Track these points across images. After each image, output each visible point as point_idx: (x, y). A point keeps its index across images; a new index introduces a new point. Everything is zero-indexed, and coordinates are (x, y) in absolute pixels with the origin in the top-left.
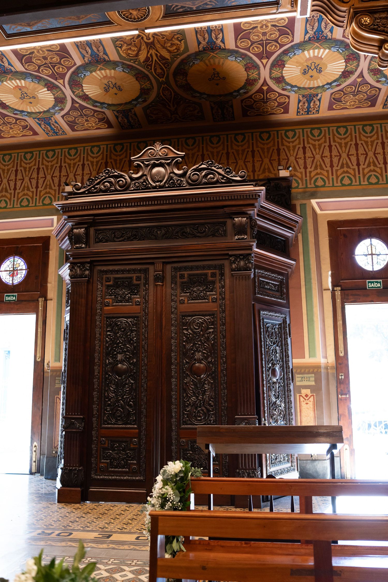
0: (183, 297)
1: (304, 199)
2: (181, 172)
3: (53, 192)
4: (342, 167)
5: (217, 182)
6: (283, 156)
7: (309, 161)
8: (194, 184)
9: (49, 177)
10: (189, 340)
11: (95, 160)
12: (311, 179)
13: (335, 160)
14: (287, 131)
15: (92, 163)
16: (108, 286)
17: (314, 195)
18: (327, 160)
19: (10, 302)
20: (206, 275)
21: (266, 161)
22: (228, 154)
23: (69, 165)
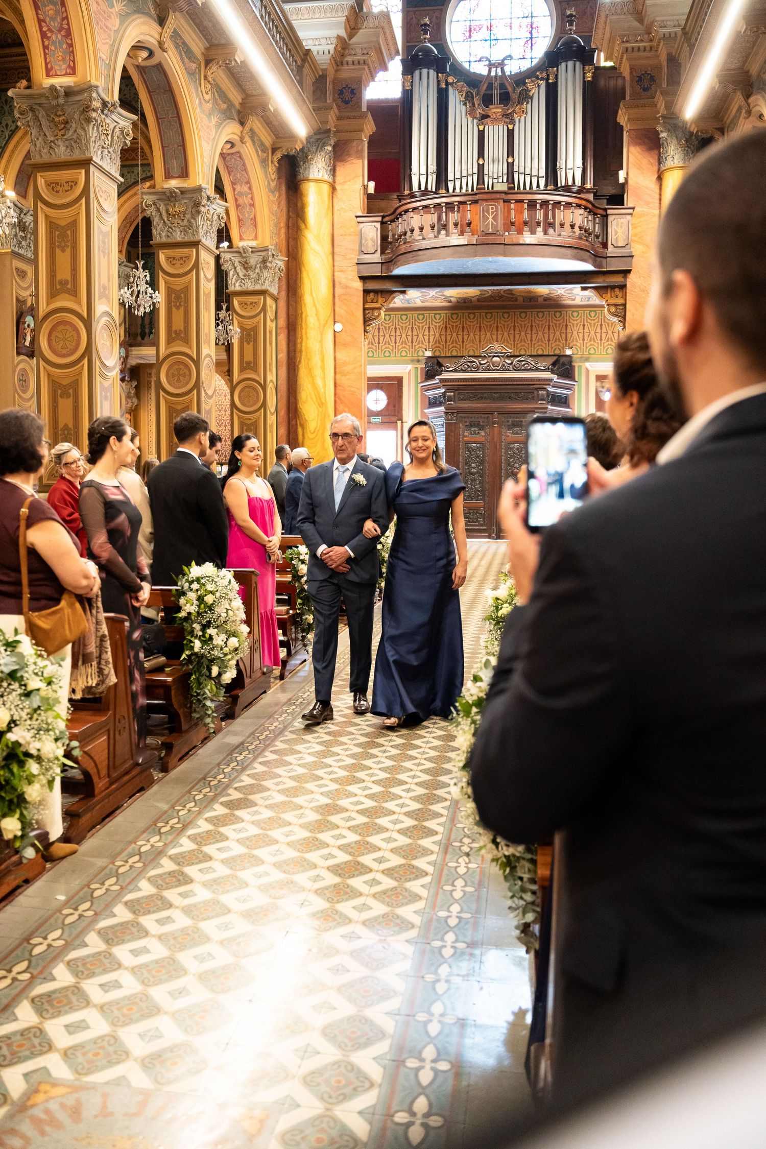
0: (509, 433)
1: (580, 362)
2: (509, 362)
3: (408, 347)
4: (608, 341)
5: (530, 369)
6: (569, 330)
7: (586, 335)
8: (516, 369)
9: (404, 335)
10: (511, 457)
11: (438, 325)
12: (586, 348)
13: (604, 335)
14: (573, 311)
15: (436, 326)
16: (466, 426)
17: (587, 360)
18: (599, 335)
19: (376, 423)
20: (521, 422)
21: (558, 333)
22: (532, 326)
23: (419, 327)
